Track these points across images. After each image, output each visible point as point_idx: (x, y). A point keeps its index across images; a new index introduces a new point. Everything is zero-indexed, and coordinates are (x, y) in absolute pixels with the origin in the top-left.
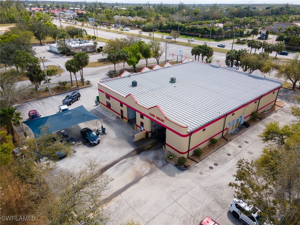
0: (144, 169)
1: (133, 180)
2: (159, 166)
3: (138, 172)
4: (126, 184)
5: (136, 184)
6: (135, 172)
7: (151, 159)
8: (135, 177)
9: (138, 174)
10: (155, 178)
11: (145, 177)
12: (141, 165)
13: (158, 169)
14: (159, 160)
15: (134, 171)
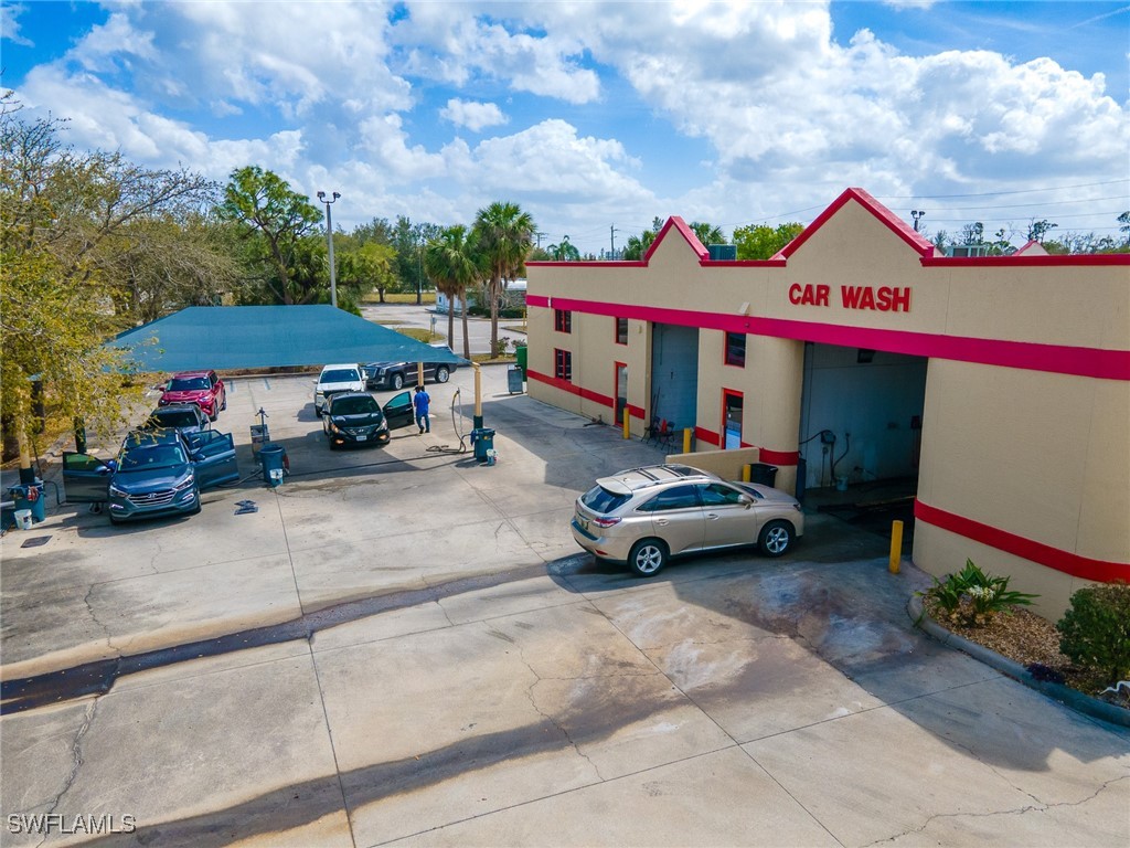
0: (694, 654)
1: (551, 711)
2: (840, 653)
3: (623, 665)
4: (469, 733)
5: (569, 751)
6: (593, 659)
7: (775, 604)
8: (577, 693)
9: (614, 681)
10: (791, 739)
11: (681, 710)
12: (668, 623)
13: (837, 679)
14: (850, 617)
15: (586, 653)
